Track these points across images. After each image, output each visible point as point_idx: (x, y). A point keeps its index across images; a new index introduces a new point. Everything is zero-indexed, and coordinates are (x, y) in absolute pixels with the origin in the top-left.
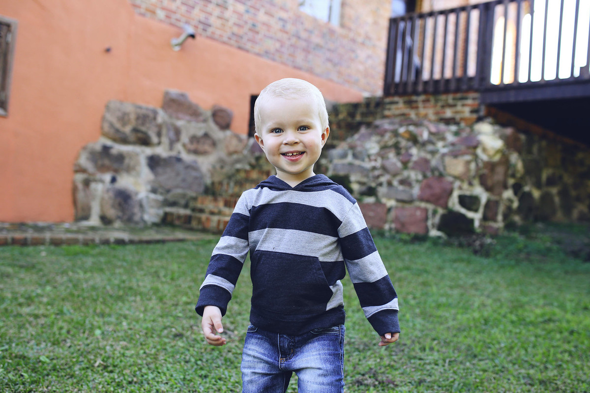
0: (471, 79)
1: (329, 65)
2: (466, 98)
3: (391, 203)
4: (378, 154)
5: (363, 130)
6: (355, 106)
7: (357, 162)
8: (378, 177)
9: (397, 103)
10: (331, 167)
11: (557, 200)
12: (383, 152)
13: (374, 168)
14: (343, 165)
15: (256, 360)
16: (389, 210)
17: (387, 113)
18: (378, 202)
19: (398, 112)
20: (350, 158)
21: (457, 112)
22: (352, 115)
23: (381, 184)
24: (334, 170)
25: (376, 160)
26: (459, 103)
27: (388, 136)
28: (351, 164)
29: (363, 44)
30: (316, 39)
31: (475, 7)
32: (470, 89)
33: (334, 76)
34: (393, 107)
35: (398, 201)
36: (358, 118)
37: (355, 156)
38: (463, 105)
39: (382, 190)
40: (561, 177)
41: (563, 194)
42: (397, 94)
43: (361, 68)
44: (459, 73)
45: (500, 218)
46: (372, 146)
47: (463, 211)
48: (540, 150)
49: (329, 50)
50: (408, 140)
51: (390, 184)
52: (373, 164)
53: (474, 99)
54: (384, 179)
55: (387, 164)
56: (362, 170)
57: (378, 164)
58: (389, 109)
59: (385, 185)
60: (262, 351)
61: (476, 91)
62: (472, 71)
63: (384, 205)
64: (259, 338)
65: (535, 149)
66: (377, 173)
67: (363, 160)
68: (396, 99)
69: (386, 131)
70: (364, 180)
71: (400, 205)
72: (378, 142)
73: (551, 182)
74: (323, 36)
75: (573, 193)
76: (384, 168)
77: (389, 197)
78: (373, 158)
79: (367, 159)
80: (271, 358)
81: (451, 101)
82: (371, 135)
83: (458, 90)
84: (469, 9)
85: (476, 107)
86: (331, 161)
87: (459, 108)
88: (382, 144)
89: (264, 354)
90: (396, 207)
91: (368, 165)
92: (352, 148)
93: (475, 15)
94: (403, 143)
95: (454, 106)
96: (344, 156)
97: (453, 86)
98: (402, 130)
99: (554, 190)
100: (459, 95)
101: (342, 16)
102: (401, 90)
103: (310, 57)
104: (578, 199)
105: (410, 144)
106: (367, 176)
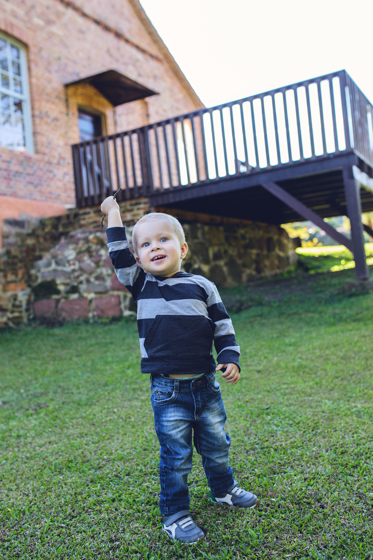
0: (140, 188)
1: (31, 187)
2: (139, 204)
3: (91, 296)
4: (75, 259)
5: (63, 241)
6: (58, 219)
7: (60, 268)
8: (78, 277)
9: (89, 213)
10: (39, 275)
11: (225, 269)
12: (79, 257)
13: (74, 271)
14: (49, 272)
16: (91, 301)
17: (83, 222)
18: (81, 297)
19: (91, 221)
20: (53, 266)
21: (135, 215)
22: (55, 227)
23: (81, 283)
24: (43, 277)
25: (74, 264)
26: (135, 208)
27: (81, 243)
28: (55, 271)
29: (58, 164)
30: (14, 167)
31: (134, 131)
32: (141, 196)
33: (37, 196)
34: (87, 216)
35: (96, 293)
36: (61, 229)
37: (57, 263)
38: (138, 209)
39: (83, 287)
40: (226, 252)
41: (231, 263)
42: (87, 206)
43: (60, 184)
44: (131, 184)
46: (70, 253)
48: (204, 234)
49: (28, 174)
50: (97, 244)
51: (88, 281)
52: (72, 267)
53: (145, 203)
54: (82, 278)
55: (83, 265)
56: (64, 274)
57: (77, 266)
58: (84, 219)
59: (85, 282)
61: (146, 197)
62: (139, 181)
63: (86, 298)
65: (199, 234)
66: (76, 274)
67: (64, 266)
68: (88, 210)
69: (79, 239)
70: (68, 281)
71: (98, 296)
72: (74, 249)
73: (217, 257)
74: (21, 163)
75: (239, 262)
76: (81, 269)
77: (89, 292)
78: (71, 262)
79: (67, 265)
81: (129, 207)
82: (68, 244)
83: (132, 198)
84: (130, 133)
85: (147, 210)
86: (39, 271)
87: (135, 212)
88: (78, 250)
90: (96, 299)
91: (68, 269)
92: (54, 257)
93: (135, 137)
94: (94, 247)
95: (131, 210)
96: (49, 265)
97: (128, 195)
98: (91, 237)
99: (222, 263)
100: (134, 202)
101: (35, 144)
102: (90, 203)
103: (12, 183)
104: (245, 266)
105: (99, 247)
106: (69, 278)
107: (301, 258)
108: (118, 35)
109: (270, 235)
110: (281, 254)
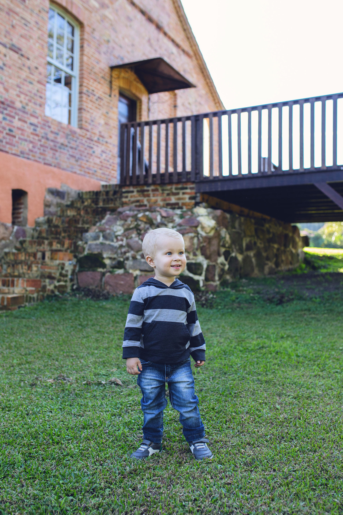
0: (188, 173)
1: (72, 160)
2: (186, 188)
3: (137, 273)
4: (124, 235)
5: (108, 216)
6: (97, 194)
7: (107, 242)
8: (125, 253)
9: (133, 192)
10: (86, 247)
11: (253, 260)
12: (126, 233)
13: (121, 246)
14: (97, 245)
15: (151, 381)
16: (136, 278)
17: (124, 200)
18: (127, 273)
19: (133, 199)
20: (101, 239)
21: (179, 199)
22: (95, 201)
23: (127, 259)
24: (89, 250)
25: (122, 240)
26: (181, 192)
27: (130, 220)
28: (102, 244)
29: (98, 142)
30: (61, 140)
31: (188, 118)
32: (188, 181)
33: (77, 169)
34: (130, 195)
35: (141, 271)
36: (101, 204)
37: (105, 237)
38: (184, 193)
39: (129, 263)
40: (255, 243)
41: (258, 255)
42: (131, 184)
43: (98, 161)
44: (180, 169)
45: (217, 278)
46: (118, 229)
47: (191, 275)
48: (240, 225)
49: (72, 148)
50: (146, 223)
51: (134, 258)
52: (120, 243)
53: (191, 189)
54: (129, 255)
55: (131, 242)
56: (112, 248)
57: (124, 243)
58: (127, 197)
59: (131, 259)
60: (155, 375)
61: (193, 182)
62: (188, 168)
63: (132, 274)
64: (151, 369)
65: (237, 225)
66: (123, 250)
67: (113, 241)
68: (131, 189)
69: (128, 216)
70: (115, 256)
71: (143, 273)
72: (123, 226)
73: (249, 248)
74: (67, 136)
75: (264, 254)
76: (128, 245)
77: (135, 269)
78: (119, 238)
79: (115, 240)
80: (161, 378)
81: (174, 191)
82: (116, 219)
83: (179, 182)
84: (183, 119)
85: (194, 195)
86: (86, 243)
87: (181, 196)
88: (126, 227)
89: (156, 377)
90: (141, 276)
91: (117, 244)
92: (102, 231)
93: (188, 123)
94: (142, 226)
95: (178, 194)
96: (97, 238)
97: (175, 179)
98: (140, 215)
99: (252, 254)
100: (180, 186)
101: (80, 120)
102: (134, 182)
103: (57, 154)
104: (268, 259)
105: (147, 226)
106: (116, 253)
107: (307, 256)
108: (159, 27)
109: (287, 232)
110: (294, 251)
